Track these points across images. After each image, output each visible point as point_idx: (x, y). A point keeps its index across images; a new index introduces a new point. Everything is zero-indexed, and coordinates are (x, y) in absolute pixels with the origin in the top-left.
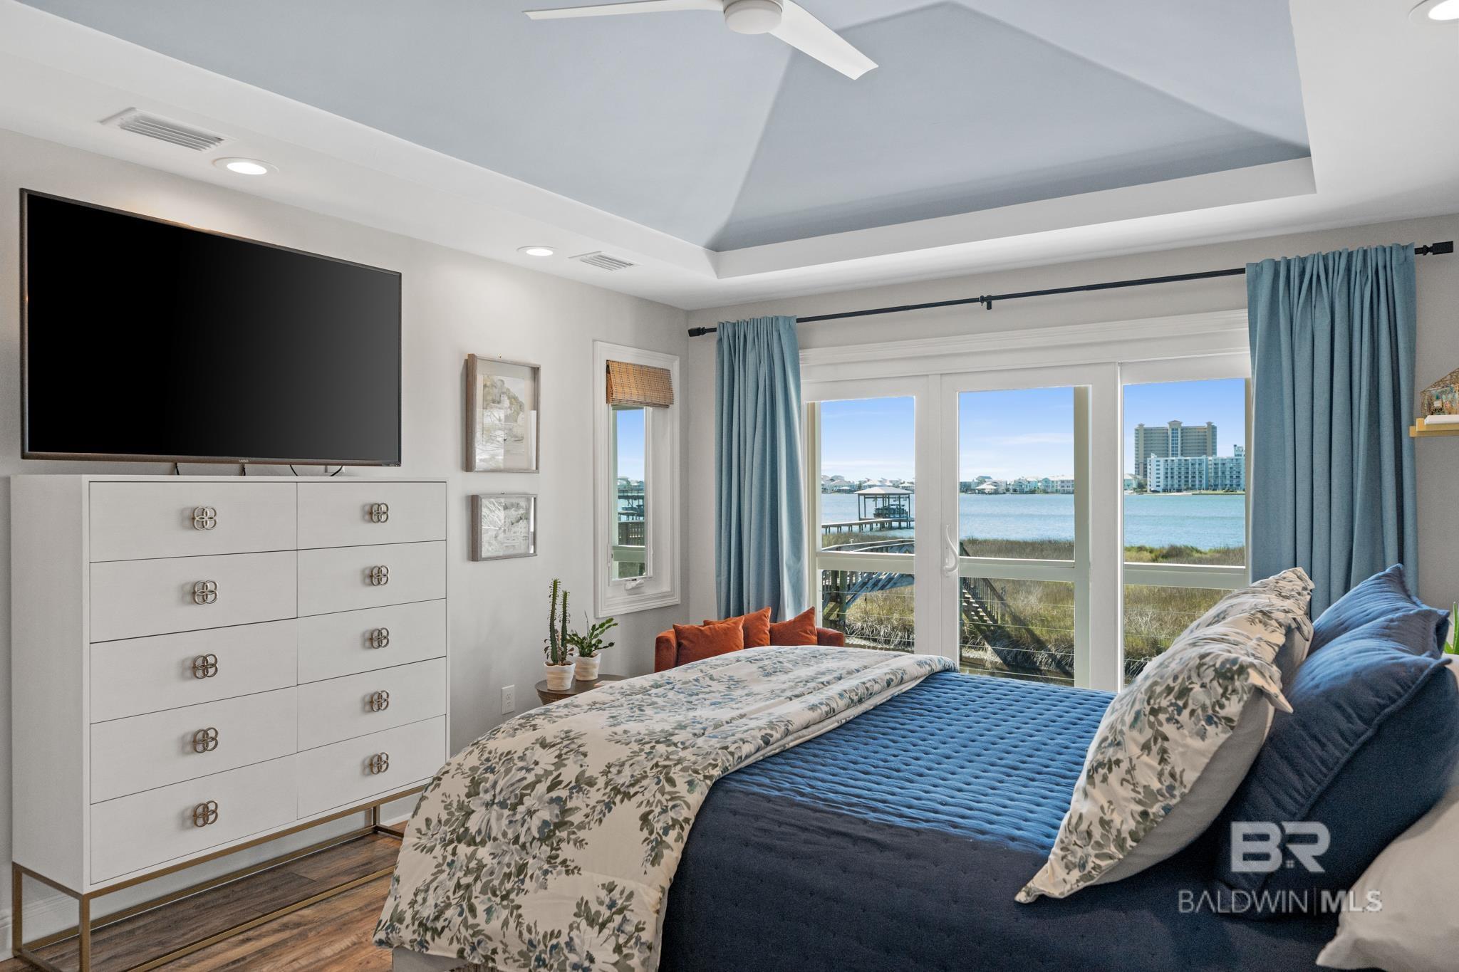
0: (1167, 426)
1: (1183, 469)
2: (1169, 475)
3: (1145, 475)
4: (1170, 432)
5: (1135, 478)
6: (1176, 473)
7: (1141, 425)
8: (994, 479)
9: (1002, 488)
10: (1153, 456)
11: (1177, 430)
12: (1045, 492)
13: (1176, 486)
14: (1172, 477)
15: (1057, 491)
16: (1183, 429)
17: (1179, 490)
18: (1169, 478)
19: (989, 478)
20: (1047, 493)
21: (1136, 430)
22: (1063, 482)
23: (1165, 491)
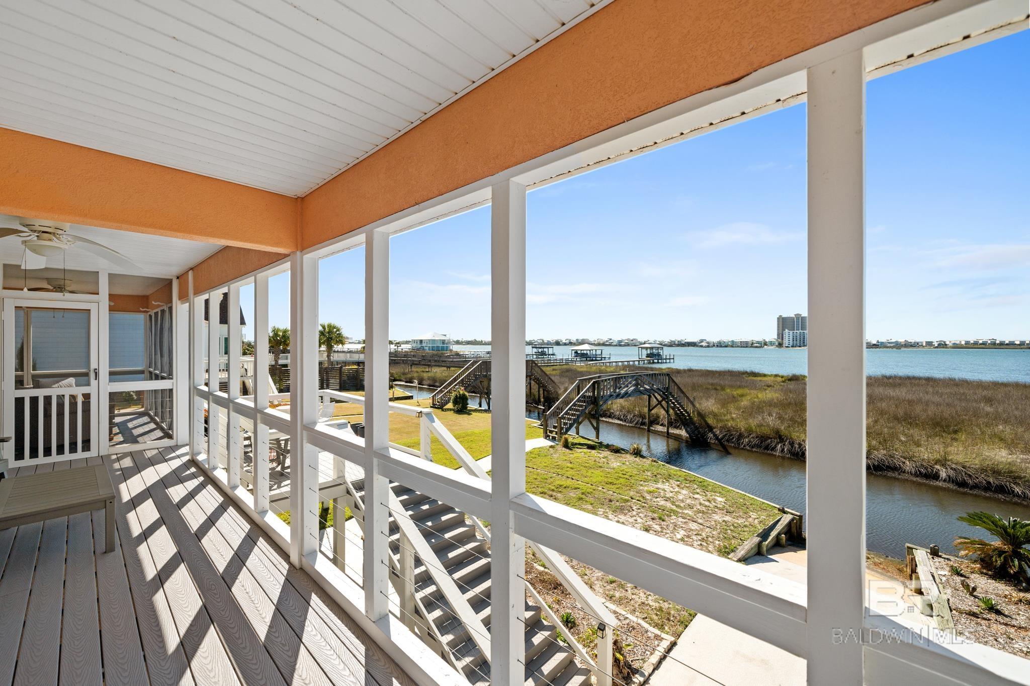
0: (794, 316)
1: (802, 336)
2: (795, 339)
3: (782, 339)
4: (795, 319)
5: (777, 340)
6: (798, 338)
7: (780, 316)
8: (708, 340)
9: (712, 344)
10: (786, 330)
11: (799, 318)
12: (732, 347)
13: (798, 344)
14: (796, 340)
15: (738, 347)
16: (802, 318)
17: (800, 347)
18: (795, 341)
19: (705, 340)
20: (733, 347)
21: (778, 318)
22: (741, 342)
23: (792, 347)
